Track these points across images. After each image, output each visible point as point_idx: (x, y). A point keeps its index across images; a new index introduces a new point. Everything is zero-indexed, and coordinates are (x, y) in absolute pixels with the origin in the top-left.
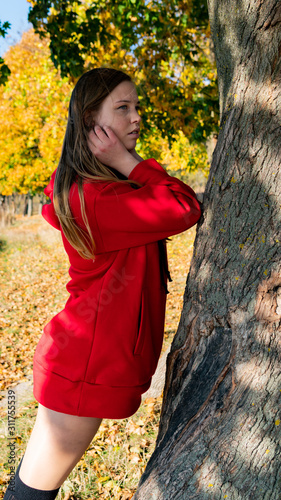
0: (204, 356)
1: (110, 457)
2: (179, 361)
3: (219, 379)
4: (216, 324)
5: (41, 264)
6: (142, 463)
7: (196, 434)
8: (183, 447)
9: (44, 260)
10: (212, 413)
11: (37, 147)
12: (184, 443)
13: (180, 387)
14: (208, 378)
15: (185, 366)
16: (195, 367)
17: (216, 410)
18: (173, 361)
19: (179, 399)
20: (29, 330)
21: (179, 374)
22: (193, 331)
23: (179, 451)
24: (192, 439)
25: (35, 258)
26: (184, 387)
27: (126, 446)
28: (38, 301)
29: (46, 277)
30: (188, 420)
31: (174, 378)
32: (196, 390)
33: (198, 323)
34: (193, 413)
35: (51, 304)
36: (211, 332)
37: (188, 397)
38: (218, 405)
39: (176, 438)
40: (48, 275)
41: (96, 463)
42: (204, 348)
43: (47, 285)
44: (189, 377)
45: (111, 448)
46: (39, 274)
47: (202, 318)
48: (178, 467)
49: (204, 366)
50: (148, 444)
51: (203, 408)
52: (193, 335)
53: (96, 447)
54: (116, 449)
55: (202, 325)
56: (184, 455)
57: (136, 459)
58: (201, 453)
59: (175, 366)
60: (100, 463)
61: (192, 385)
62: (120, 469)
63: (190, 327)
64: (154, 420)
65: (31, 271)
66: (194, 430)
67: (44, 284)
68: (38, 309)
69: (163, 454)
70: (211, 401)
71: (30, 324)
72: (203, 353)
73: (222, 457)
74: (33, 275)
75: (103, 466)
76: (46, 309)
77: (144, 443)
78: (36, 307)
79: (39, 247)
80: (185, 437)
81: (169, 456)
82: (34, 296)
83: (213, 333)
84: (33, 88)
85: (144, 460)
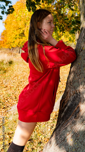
0: (72, 102)
1: (42, 128)
2: (64, 102)
3: (76, 109)
4: (76, 92)
5: (23, 69)
6: (51, 131)
7: (68, 124)
8: (64, 128)
9: (24, 68)
10: (73, 119)
11: (23, 33)
12: (64, 127)
13: (64, 110)
14: (73, 108)
15: (66, 104)
16: (69, 104)
17: (74, 118)
18: (62, 102)
19: (63, 114)
20: (19, 89)
21: (64, 106)
22: (69, 94)
23: (63, 129)
24: (67, 126)
25: (22, 67)
26: (65, 110)
27: (47, 125)
28: (22, 80)
29: (25, 73)
30: (66, 120)
31: (62, 107)
32: (69, 112)
33: (70, 92)
34: (67, 118)
35: (26, 81)
36: (74, 94)
37: (66, 113)
38: (75, 117)
39: (62, 125)
40: (25, 72)
41: (37, 130)
42: (72, 99)
43: (25, 75)
44: (67, 108)
45: (42, 126)
46: (23, 72)
47: (72, 90)
48: (62, 134)
49: (71, 105)
50: (53, 125)
51: (70, 117)
52: (69, 95)
53: (38, 125)
54: (44, 126)
55: (71, 92)
56: (64, 130)
57: (49, 129)
58: (69, 130)
59: (63, 104)
60: (39, 130)
61: (67, 110)
62: (45, 132)
63: (68, 93)
64: (55, 118)
65: (20, 71)
66: (67, 123)
67: (24, 75)
68: (22, 82)
69: (58, 130)
70: (73, 115)
71: (20, 87)
72: (71, 100)
73: (75, 132)
74: (21, 72)
75: (39, 131)
76: (24, 83)
77: (52, 125)
78: (21, 82)
79: (23, 64)
80: (64, 125)
81: (59, 130)
82: (21, 78)
83: (75, 95)
84: (23, 15)
85: (52, 130)
